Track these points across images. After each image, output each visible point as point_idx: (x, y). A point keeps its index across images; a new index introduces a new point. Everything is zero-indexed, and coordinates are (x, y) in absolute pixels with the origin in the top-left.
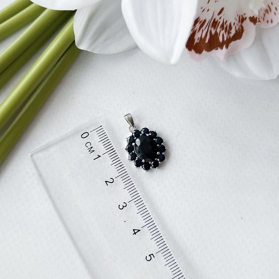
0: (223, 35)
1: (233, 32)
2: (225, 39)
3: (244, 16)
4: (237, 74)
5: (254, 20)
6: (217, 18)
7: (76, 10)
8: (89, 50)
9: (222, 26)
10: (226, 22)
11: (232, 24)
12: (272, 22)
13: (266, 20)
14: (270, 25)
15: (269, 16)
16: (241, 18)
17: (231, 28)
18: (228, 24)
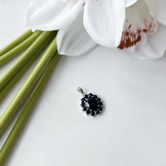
0: (133, 39)
1: (137, 37)
2: (134, 40)
3: (140, 30)
4: (142, 58)
5: (145, 31)
6: (128, 31)
7: (59, 30)
8: (65, 55)
9: (131, 34)
10: (132, 33)
11: (135, 34)
12: (153, 31)
13: (150, 31)
14: (153, 33)
15: (151, 29)
16: (138, 31)
17: (135, 35)
18: (133, 34)
